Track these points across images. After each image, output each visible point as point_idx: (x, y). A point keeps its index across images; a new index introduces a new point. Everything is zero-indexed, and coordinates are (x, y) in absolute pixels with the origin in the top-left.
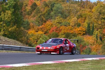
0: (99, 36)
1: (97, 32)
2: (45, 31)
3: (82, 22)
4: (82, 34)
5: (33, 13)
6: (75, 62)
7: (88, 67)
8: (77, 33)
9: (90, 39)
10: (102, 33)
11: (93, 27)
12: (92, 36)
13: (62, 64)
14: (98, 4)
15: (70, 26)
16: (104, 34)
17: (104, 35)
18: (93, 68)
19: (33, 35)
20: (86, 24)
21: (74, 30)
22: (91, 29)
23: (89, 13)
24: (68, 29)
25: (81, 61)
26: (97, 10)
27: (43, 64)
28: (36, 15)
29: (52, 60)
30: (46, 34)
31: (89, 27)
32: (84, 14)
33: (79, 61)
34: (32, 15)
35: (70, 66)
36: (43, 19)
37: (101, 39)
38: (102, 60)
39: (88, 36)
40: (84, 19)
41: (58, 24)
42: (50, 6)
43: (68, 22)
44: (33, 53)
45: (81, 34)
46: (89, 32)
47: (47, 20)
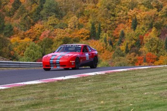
0: (108, 40)
1: (105, 34)
2: (34, 37)
3: (84, 22)
4: (85, 38)
5: (16, 14)
6: (71, 79)
7: (89, 85)
9: (96, 44)
10: (112, 36)
11: (100, 28)
12: (98, 41)
13: (52, 84)
15: (67, 28)
16: (115, 37)
17: (115, 39)
18: (95, 86)
19: (17, 44)
20: (89, 25)
21: (74, 33)
22: (97, 32)
23: (93, 10)
24: (66, 32)
25: (80, 78)
26: (105, 5)
27: (26, 86)
28: (20, 16)
29: (39, 79)
30: (35, 42)
31: (93, 28)
32: (86, 11)
33: (76, 77)
34: (15, 16)
35: (63, 86)
36: (30, 21)
37: (111, 44)
38: (109, 74)
39: (93, 40)
40: (86, 17)
41: (50, 26)
42: (38, 3)
43: (65, 22)
44: (15, 69)
46: (94, 35)
47: (36, 21)
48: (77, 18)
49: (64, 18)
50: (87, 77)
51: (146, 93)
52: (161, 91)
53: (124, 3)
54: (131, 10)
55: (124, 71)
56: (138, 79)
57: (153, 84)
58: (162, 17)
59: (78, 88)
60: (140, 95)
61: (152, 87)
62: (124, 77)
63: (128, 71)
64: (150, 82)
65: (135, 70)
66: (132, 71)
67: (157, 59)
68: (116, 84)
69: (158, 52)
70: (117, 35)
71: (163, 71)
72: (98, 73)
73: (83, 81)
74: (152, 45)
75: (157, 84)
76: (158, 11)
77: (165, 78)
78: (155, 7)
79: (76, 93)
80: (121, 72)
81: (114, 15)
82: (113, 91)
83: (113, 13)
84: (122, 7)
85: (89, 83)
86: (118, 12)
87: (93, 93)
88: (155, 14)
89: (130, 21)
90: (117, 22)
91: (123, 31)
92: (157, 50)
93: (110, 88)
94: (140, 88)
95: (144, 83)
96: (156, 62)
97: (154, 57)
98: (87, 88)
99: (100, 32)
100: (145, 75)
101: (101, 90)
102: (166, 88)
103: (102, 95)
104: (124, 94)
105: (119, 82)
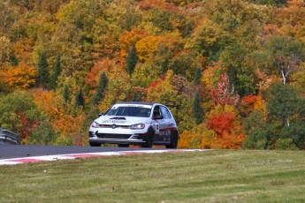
0: (74, 92)
1: (67, 78)
3: (25, 50)
4: (26, 85)
6: (5, 166)
7: (43, 181)
10: (84, 83)
11: (59, 65)
16: (89, 85)
17: (90, 89)
20: (35, 57)
22: (52, 72)
23: (46, 25)
25: (24, 165)
26: (72, 16)
31: (43, 64)
32: (32, 28)
33: (15, 163)
37: (80, 99)
38: (82, 160)
40: (30, 41)
45: (24, 86)
46: (44, 79)
53: (111, 16)
54: (125, 31)
55: (114, 157)
56: (145, 173)
57: (177, 185)
59: (22, 185)
61: (175, 190)
62: (114, 169)
63: (121, 156)
64: (167, 180)
65: (136, 156)
66: (132, 156)
68: (101, 182)
70: (95, 81)
71: (195, 160)
72: (60, 157)
73: (28, 171)
75: (184, 186)
76: (183, 36)
77: (200, 175)
78: (178, 27)
79: (19, 195)
80: (108, 157)
81: (90, 40)
82: (95, 195)
83: (88, 36)
84: (107, 23)
85: (44, 176)
86: (99, 34)
87: (54, 197)
88: (176, 43)
89: (123, 53)
91: (104, 75)
93: (87, 189)
94: (149, 192)
95: (157, 182)
98: (41, 186)
99: (58, 74)
100: (158, 166)
101: (71, 191)
102: (202, 193)
103: (73, 201)
104: (118, 201)
105: (107, 177)
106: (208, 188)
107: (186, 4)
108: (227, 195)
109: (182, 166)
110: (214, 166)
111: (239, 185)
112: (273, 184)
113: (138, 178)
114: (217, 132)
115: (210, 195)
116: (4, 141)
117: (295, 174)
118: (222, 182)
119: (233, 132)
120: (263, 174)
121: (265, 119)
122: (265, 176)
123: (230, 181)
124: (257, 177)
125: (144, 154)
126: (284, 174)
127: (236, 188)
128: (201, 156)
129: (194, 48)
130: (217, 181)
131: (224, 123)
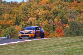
3: (12, 17)
6: (6, 45)
7: (14, 48)
8: (9, 24)
9: (18, 28)
11: (20, 20)
14: (23, 4)
15: (4, 20)
18: (17, 48)
20: (15, 18)
21: (7, 22)
22: (19, 21)
24: (3, 22)
25: (10, 44)
31: (17, 19)
32: (13, 11)
33: (8, 44)
35: (1, 48)
38: (24, 42)
39: (17, 26)
43: (3, 17)
45: (12, 25)
46: (17, 23)
48: (9, 15)
49: (2, 15)
50: (14, 44)
51: (43, 52)
52: (51, 50)
53: (32, 7)
54: (35, 11)
55: (32, 41)
56: (39, 45)
57: (46, 47)
58: (51, 14)
59: (9, 50)
60: (40, 53)
61: (46, 49)
62: (32, 44)
63: (34, 41)
64: (44, 46)
65: (37, 40)
66: (36, 41)
67: (49, 35)
68: (28, 47)
69: (49, 31)
70: (29, 23)
71: (51, 40)
72: (19, 42)
73: (11, 46)
74: (46, 28)
75: (48, 47)
76: (49, 11)
77: (52, 44)
78: (48, 9)
79: (8, 52)
80: (30, 41)
81: (27, 13)
82: (26, 51)
83: (27, 12)
84: (31, 9)
85: (15, 47)
86: (29, 12)
87: (17, 52)
89: (35, 16)
90: (29, 16)
92: (49, 30)
93: (25, 49)
94: (40, 49)
96: (48, 36)
97: (47, 34)
99: (20, 21)
100: (42, 42)
101: (21, 50)
102: (52, 49)
103: (21, 53)
104: (32, 52)
105: (30, 46)
106: (54, 47)
107: (49, 3)
108: (58, 49)
109: (48, 42)
110: (56, 42)
111: (61, 46)
112: (70, 45)
113: (37, 46)
114: (58, 33)
115: (54, 49)
116: (7, 38)
117: (75, 42)
118: (57, 46)
119: (62, 33)
120: (67, 43)
121: (69, 29)
122: (68, 43)
123: (59, 45)
124: (66, 44)
125: (39, 40)
126: (72, 43)
127: (61, 47)
128: (53, 39)
129: (52, 13)
130: (56, 45)
131: (60, 31)
